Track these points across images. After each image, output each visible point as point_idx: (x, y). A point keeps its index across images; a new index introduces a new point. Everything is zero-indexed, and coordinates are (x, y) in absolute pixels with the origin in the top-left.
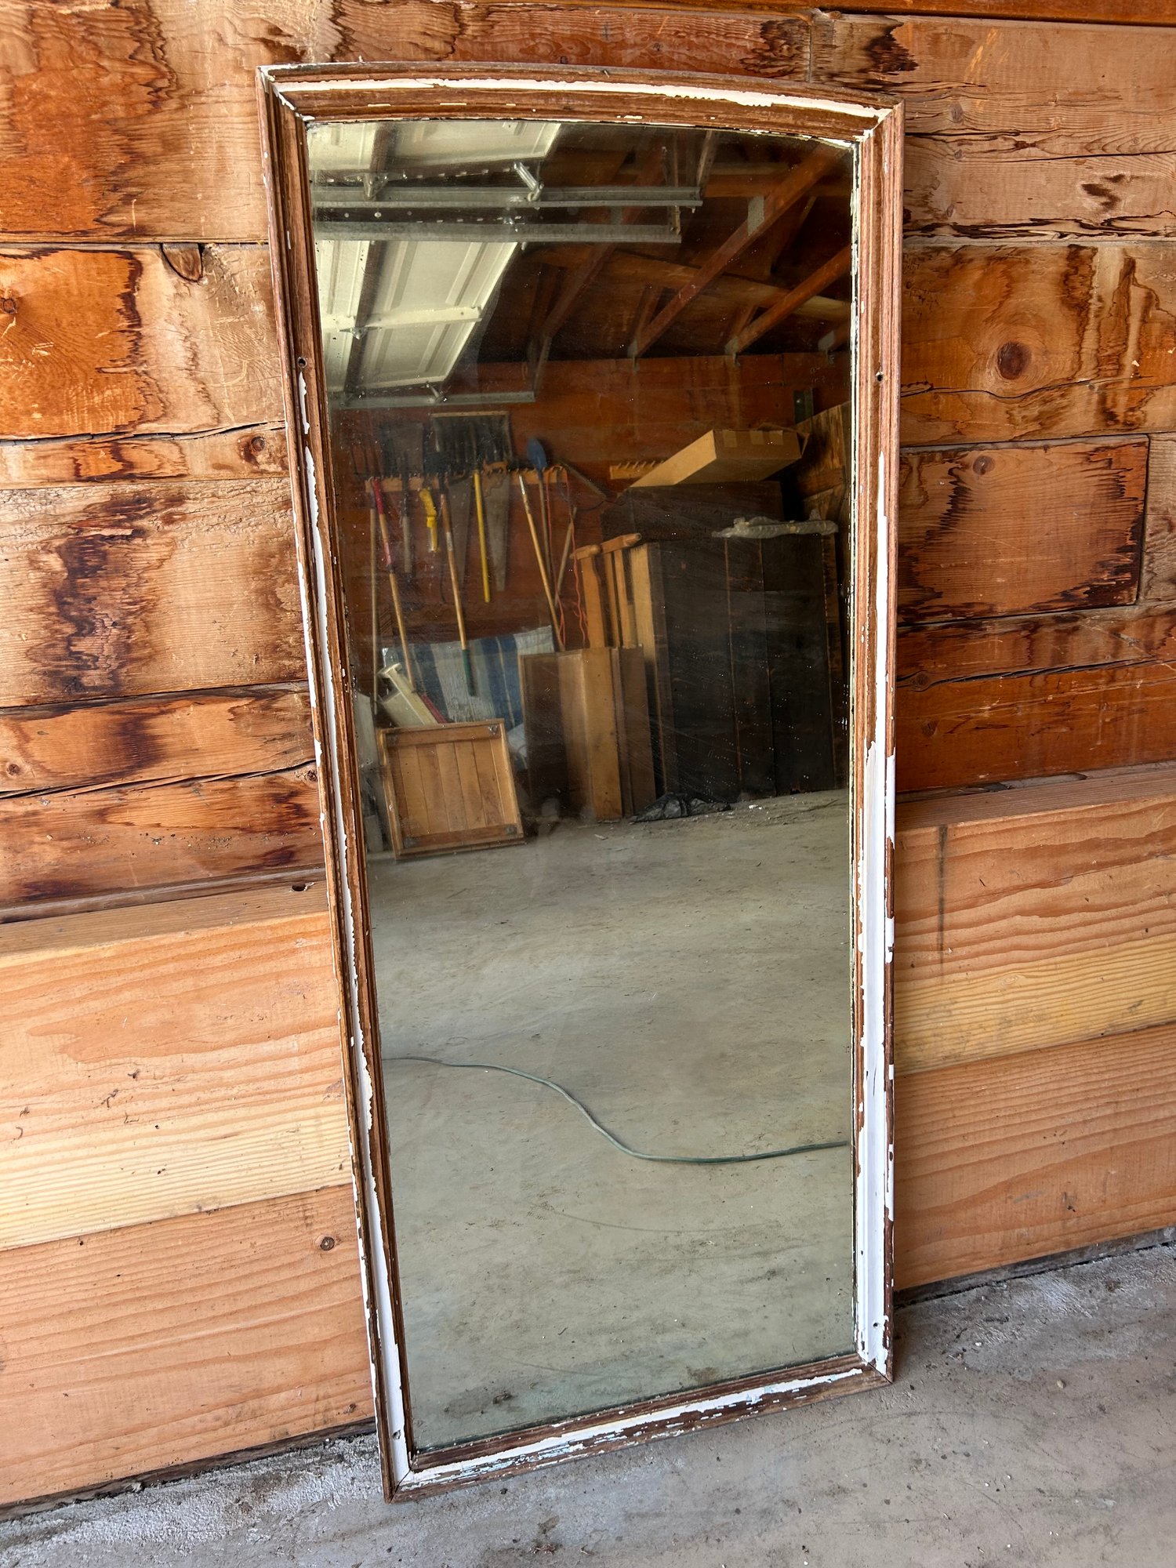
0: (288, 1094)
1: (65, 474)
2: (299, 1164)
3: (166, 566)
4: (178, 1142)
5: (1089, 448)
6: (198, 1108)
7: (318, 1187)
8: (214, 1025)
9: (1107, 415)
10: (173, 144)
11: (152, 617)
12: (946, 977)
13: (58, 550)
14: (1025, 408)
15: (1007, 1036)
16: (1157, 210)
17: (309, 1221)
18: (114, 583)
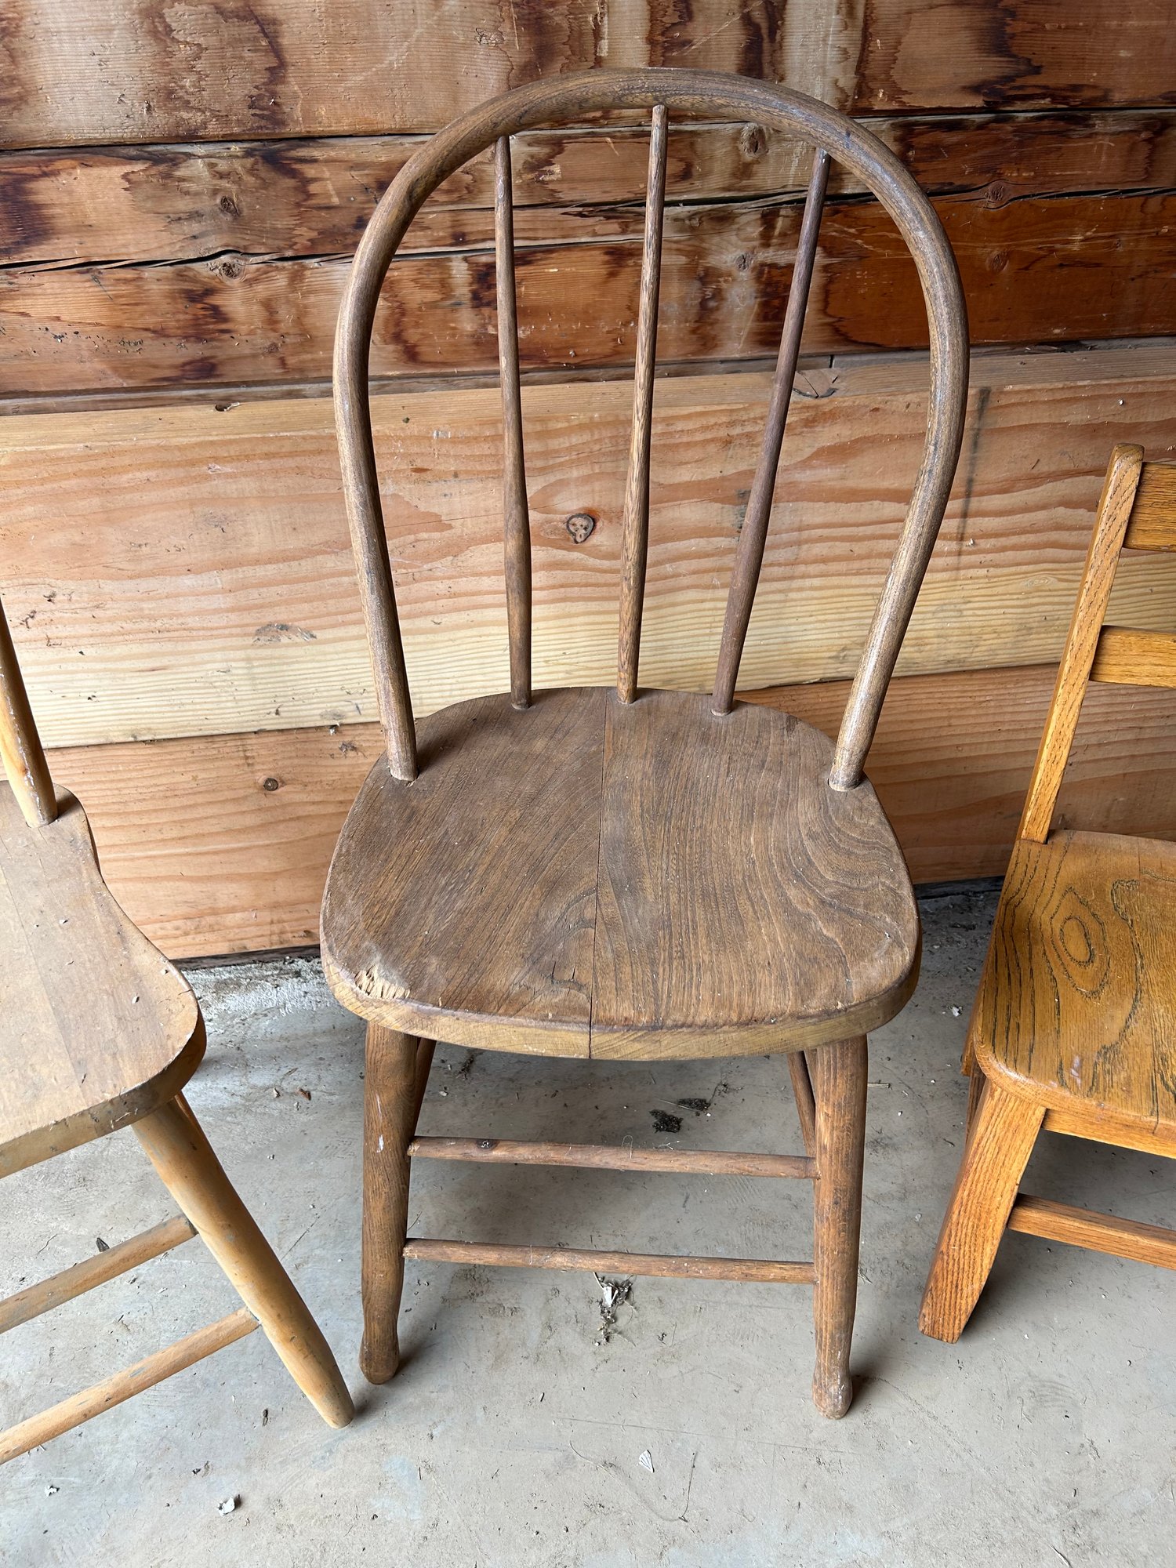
0: (215, 632)
2: (233, 704)
4: (105, 670)
6: (121, 638)
7: (256, 729)
8: (127, 551)
12: (962, 572)
15: (1025, 644)
17: (250, 761)
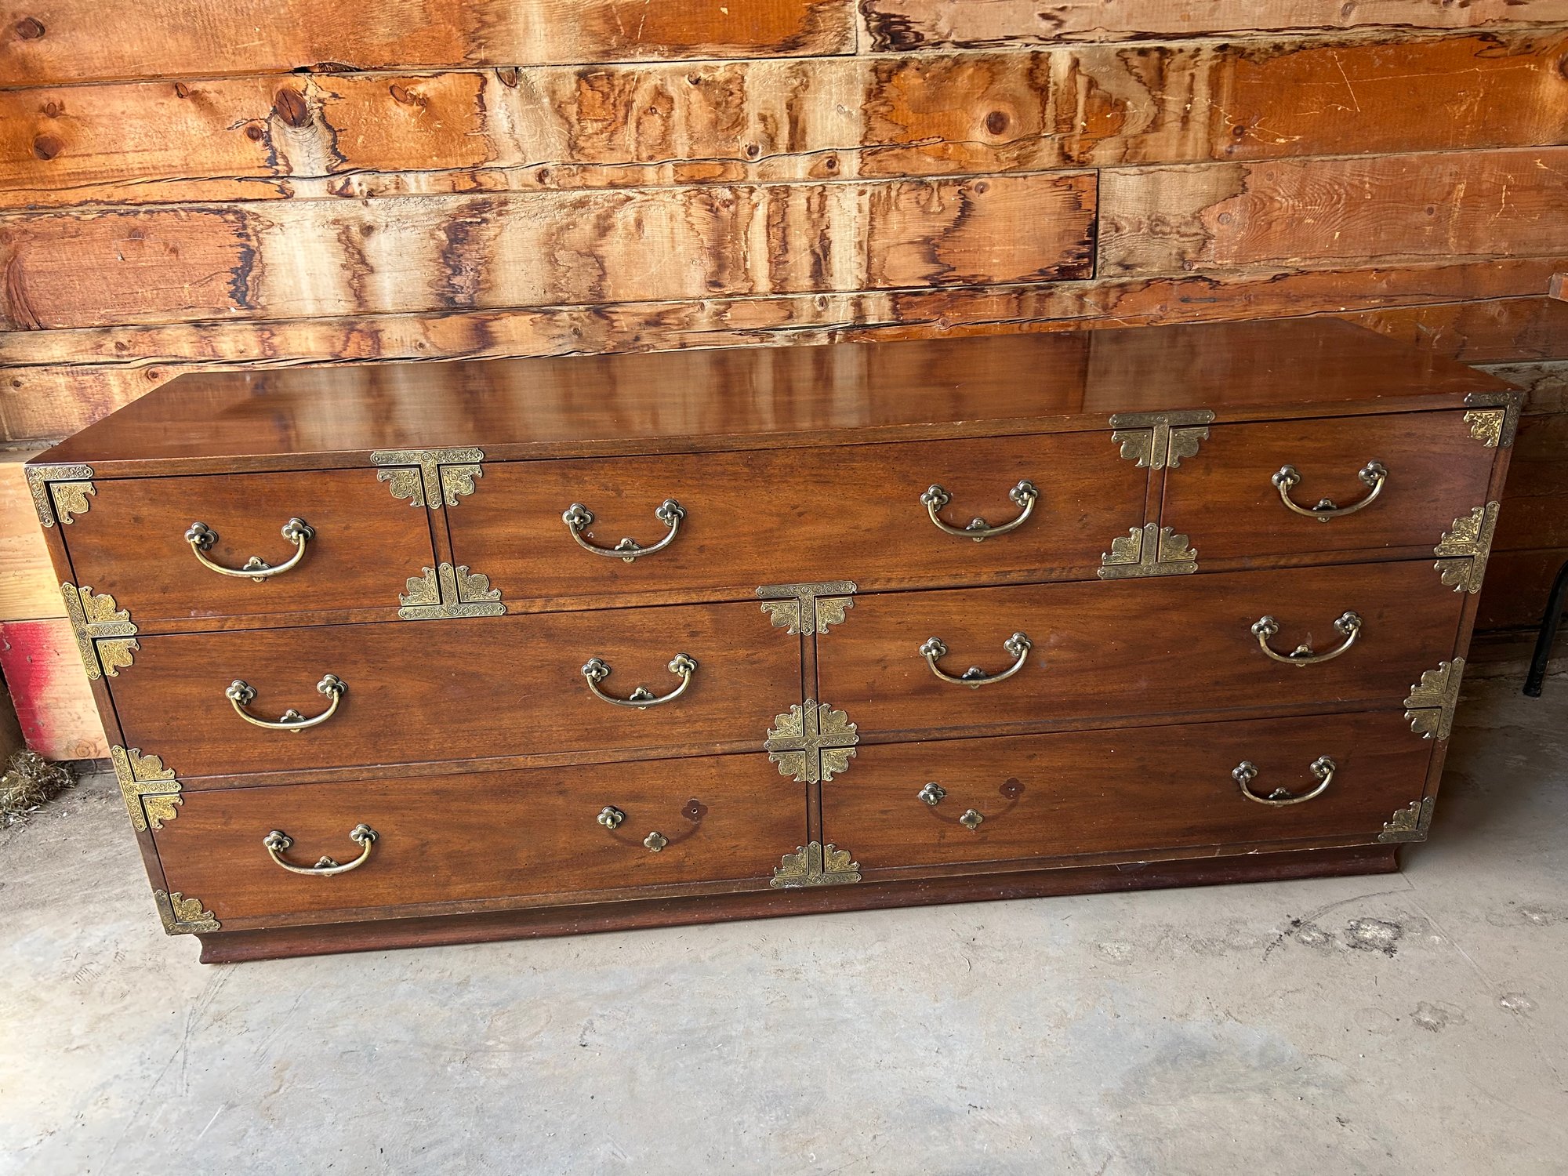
1: (449, 189)
3: (498, 239)
5: (1055, 177)
9: (1066, 157)
10: (502, 16)
11: (490, 266)
13: (444, 229)
14: (1008, 152)
16: (1093, 27)
18: (472, 248)
